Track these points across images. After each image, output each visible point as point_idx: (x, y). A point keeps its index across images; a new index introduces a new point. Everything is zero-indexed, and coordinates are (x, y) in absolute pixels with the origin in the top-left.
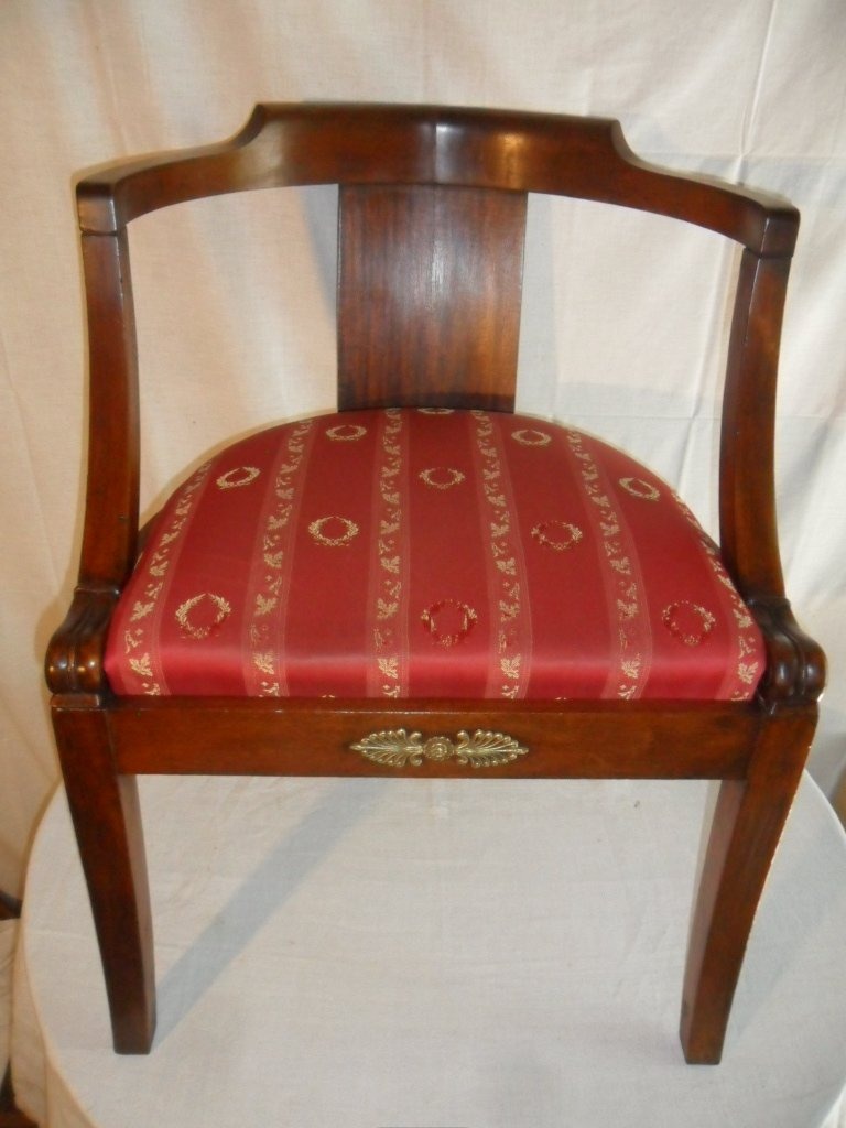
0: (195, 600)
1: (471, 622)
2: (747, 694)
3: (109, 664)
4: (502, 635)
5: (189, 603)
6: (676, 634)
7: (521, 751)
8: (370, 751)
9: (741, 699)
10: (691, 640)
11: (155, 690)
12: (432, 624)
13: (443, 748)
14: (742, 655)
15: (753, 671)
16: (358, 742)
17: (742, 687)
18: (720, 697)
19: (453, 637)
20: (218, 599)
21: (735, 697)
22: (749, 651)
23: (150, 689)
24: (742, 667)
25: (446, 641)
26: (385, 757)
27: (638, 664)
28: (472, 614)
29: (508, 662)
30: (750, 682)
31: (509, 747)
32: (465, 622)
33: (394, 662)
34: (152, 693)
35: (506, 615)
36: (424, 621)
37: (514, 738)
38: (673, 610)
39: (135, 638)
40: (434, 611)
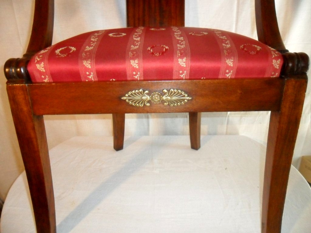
0: (63, 48)
1: (166, 50)
2: (277, 74)
3: (30, 69)
4: (178, 52)
5: (61, 49)
6: (246, 51)
7: (188, 98)
8: (129, 100)
9: (275, 76)
10: (253, 53)
11: (47, 79)
12: (151, 50)
13: (158, 97)
14: (274, 56)
15: (279, 63)
16: (124, 96)
17: (275, 70)
18: (266, 76)
19: (159, 54)
20: (72, 47)
21: (273, 75)
22: (276, 56)
23: (45, 79)
24: (274, 61)
25: (157, 55)
26: (135, 103)
27: (232, 60)
28: (167, 47)
29: (181, 60)
30: (278, 68)
31: (184, 96)
32: (164, 50)
33: (136, 61)
34: (46, 81)
35: (180, 47)
36: (149, 50)
37: (186, 92)
38: (244, 46)
39: (39, 58)
40: (153, 47)
